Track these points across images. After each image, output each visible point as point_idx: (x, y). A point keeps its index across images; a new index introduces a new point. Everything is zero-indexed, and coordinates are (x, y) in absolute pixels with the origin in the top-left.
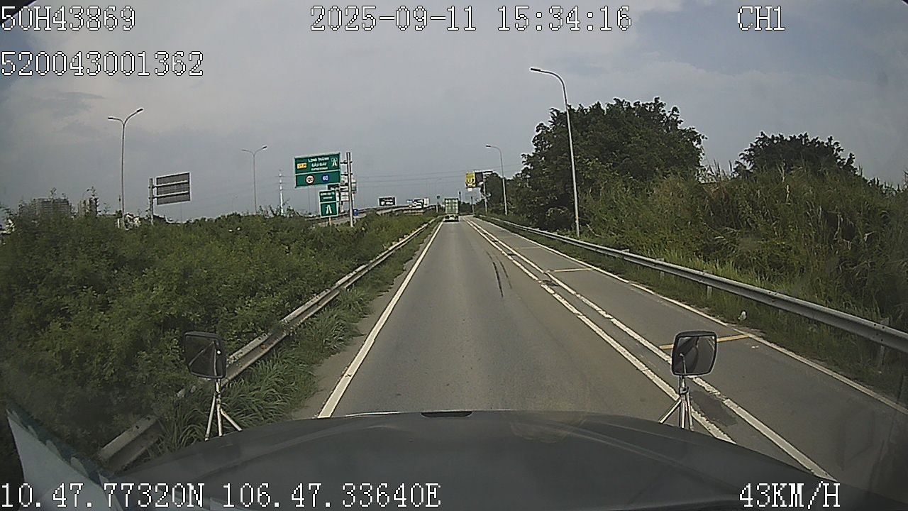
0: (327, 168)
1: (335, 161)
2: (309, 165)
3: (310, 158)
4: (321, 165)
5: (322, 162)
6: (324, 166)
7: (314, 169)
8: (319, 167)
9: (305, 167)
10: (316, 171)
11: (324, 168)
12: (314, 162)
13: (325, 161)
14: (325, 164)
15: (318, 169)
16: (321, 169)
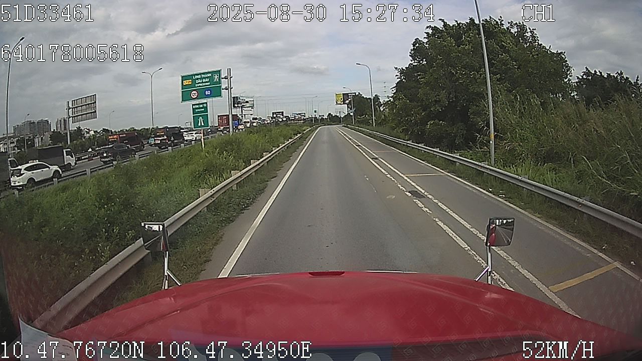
0: (209, 83)
1: (216, 77)
2: (194, 81)
3: (195, 75)
4: (204, 81)
5: (205, 78)
6: (207, 82)
7: (198, 85)
8: (203, 82)
9: (191, 83)
10: (200, 86)
11: (207, 84)
12: (198, 79)
13: (208, 77)
14: (207, 80)
15: (201, 85)
16: (204, 84)
